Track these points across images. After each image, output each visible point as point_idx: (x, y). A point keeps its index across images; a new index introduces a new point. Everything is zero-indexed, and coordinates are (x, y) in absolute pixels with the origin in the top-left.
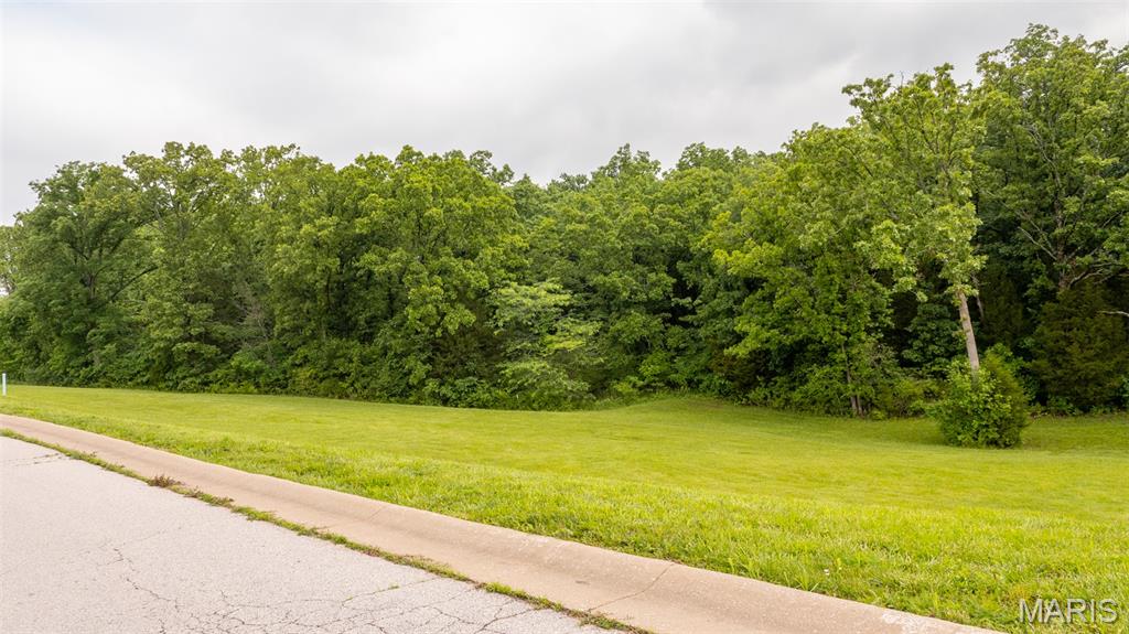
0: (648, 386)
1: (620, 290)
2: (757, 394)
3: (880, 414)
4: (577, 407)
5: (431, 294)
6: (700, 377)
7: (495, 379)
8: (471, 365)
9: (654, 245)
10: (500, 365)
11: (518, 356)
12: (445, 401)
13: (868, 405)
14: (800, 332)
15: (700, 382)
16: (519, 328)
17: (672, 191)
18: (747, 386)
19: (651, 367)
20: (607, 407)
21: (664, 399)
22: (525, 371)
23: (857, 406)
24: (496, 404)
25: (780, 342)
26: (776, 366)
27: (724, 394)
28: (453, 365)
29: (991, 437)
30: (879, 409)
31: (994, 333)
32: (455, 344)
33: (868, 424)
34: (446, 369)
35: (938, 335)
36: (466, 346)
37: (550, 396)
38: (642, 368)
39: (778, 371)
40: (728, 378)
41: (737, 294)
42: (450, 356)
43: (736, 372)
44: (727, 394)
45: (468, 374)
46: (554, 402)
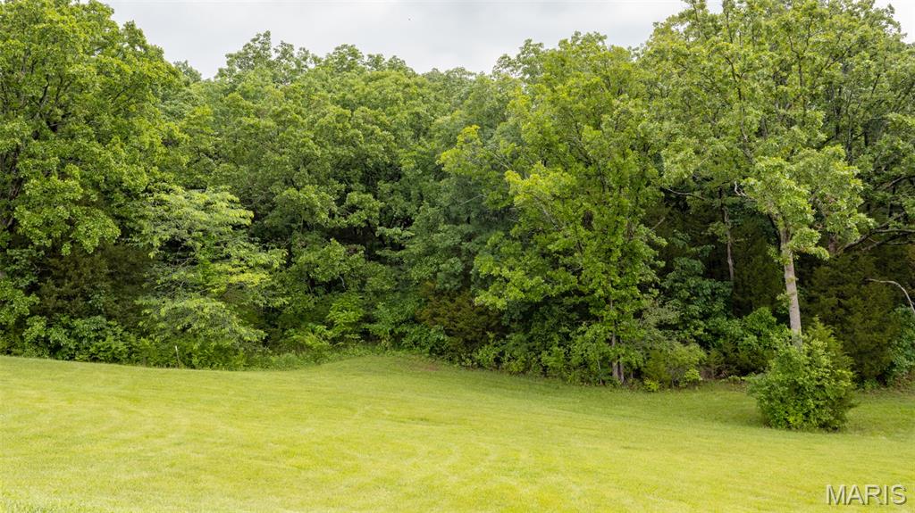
0: (341, 338)
1: (317, 210)
2: (486, 353)
3: (654, 385)
4: (249, 364)
5: (63, 191)
6: (404, 328)
7: (132, 321)
8: (101, 300)
9: (358, 156)
10: (140, 301)
11: (170, 289)
12: (55, 350)
13: (637, 374)
14: (565, 282)
15: (403, 335)
16: (176, 249)
17: (369, 93)
18: (471, 344)
19: (344, 312)
20: (289, 365)
21: (362, 357)
22: (185, 312)
23: (619, 374)
24: (132, 357)
25: (545, 292)
26: (512, 321)
27: (438, 351)
28: (69, 298)
29: (824, 419)
30: (653, 380)
31: (752, 295)
32: (76, 267)
33: (641, 397)
34: (60, 303)
35: (697, 295)
36: (92, 272)
37: (218, 348)
38: (332, 314)
39: (514, 326)
40: (448, 333)
41: (464, 228)
42: (67, 285)
43: (461, 325)
44: (442, 353)
45: (93, 311)
46: (220, 357)
